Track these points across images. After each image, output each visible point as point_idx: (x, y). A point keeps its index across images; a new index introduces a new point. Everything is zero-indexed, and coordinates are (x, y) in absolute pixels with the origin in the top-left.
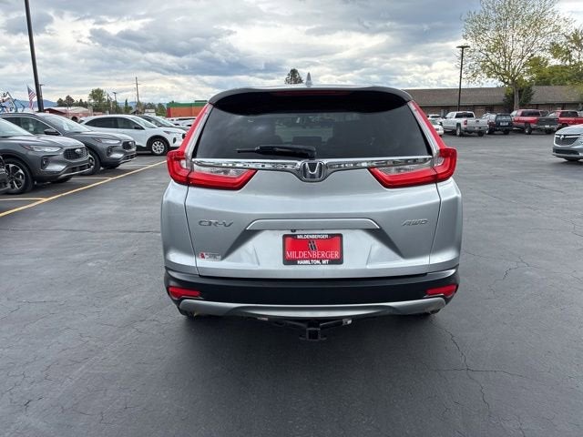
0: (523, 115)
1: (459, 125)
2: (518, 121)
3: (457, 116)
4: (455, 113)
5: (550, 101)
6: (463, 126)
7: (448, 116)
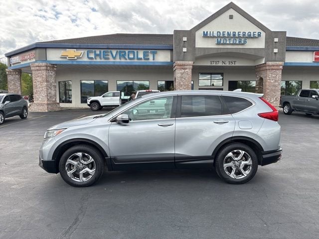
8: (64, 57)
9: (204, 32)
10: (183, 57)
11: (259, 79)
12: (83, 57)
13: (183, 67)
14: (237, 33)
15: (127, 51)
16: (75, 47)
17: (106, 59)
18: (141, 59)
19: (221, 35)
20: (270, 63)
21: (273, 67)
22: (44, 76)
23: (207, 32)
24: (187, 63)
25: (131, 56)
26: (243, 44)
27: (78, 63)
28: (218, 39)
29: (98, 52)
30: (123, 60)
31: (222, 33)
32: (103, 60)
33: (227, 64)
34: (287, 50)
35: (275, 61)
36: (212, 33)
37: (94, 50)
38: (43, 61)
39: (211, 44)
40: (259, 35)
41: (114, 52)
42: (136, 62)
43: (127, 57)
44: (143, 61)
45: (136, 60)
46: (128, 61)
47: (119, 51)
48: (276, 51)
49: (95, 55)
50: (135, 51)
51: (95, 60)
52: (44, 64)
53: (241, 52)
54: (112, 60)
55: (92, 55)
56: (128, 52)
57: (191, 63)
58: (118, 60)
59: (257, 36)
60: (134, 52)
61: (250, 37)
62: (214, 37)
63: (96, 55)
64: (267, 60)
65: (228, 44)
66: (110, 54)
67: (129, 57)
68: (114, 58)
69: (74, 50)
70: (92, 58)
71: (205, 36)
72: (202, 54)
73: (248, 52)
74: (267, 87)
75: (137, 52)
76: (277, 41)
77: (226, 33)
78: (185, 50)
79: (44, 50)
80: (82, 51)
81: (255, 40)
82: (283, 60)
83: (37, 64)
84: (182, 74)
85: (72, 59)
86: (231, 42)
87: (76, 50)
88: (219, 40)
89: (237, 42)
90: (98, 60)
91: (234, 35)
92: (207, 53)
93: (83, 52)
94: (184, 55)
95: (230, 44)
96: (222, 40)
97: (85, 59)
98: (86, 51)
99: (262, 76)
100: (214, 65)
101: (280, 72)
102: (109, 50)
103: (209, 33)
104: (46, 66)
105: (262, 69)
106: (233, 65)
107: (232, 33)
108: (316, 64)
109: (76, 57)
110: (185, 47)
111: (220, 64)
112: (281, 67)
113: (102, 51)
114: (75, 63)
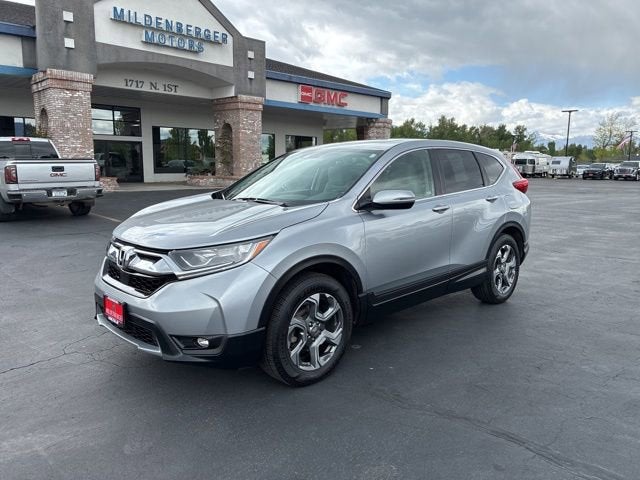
9: (115, 9)
10: (68, 60)
11: (221, 126)
13: (66, 84)
14: (184, 28)
19: (154, 25)
20: (244, 97)
21: (248, 106)
23: (122, 10)
24: (77, 75)
26: (196, 52)
28: (146, 33)
31: (154, 20)
33: (161, 91)
34: (267, 78)
35: (251, 94)
36: (132, 14)
39: (131, 41)
40: (225, 40)
48: (251, 75)
53: (194, 67)
57: (88, 77)
59: (220, 39)
61: (207, 40)
62: (137, 25)
64: (238, 92)
65: (168, 47)
71: (118, 19)
72: (113, 59)
73: (206, 71)
74: (241, 142)
76: (253, 57)
77: (163, 21)
78: (69, 43)
81: (217, 47)
82: (262, 94)
84: (67, 101)
86: (174, 45)
88: (150, 33)
89: (187, 47)
91: (180, 30)
92: (123, 59)
94: (68, 56)
95: (172, 48)
96: (157, 35)
99: (228, 121)
100: (134, 88)
101: (259, 116)
103: (126, 13)
105: (227, 107)
106: (172, 93)
107: (174, 24)
108: (302, 107)
110: (69, 36)
111: (146, 88)
112: (261, 107)
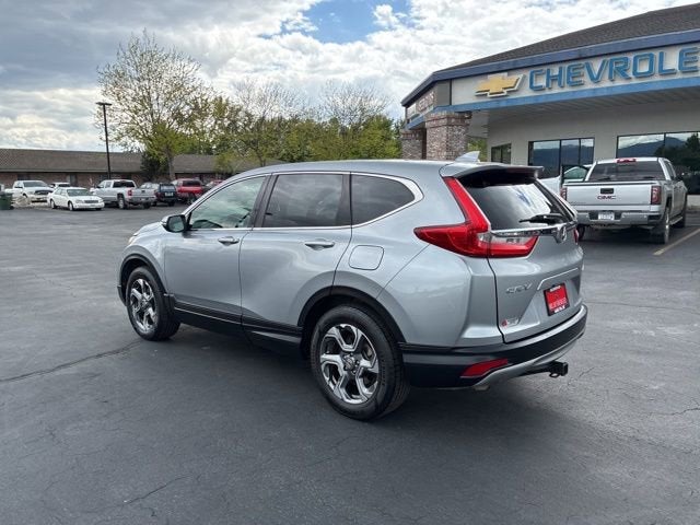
0: (184, 185)
1: (120, 195)
2: (181, 191)
3: (116, 185)
4: (112, 182)
5: (188, 170)
6: (127, 197)
7: (100, 185)
8: (481, 94)
12: (520, 88)
15: (631, 57)
16: (505, 68)
17: (573, 85)
18: (672, 72)
22: (444, 139)
25: (644, 68)
27: (509, 104)
29: (555, 71)
30: (620, 82)
32: (567, 89)
37: (545, 68)
38: (443, 108)
41: (596, 65)
42: (657, 82)
43: (630, 74)
44: (679, 76)
45: (657, 78)
46: (635, 81)
47: (609, 58)
49: (548, 80)
50: (656, 53)
51: (547, 92)
52: (444, 113)
54: (589, 85)
55: (542, 82)
56: (635, 58)
58: (606, 83)
60: (652, 56)
63: (551, 79)
66: (585, 71)
67: (635, 73)
68: (595, 80)
69: (502, 74)
70: (540, 89)
75: (661, 55)
79: (448, 84)
80: (519, 76)
83: (433, 115)
85: (498, 97)
87: (506, 74)
90: (556, 90)
93: (521, 76)
97: (527, 93)
98: (527, 73)
102: (583, 62)
104: (448, 118)
109: (505, 91)
113: (566, 66)
114: (503, 104)
